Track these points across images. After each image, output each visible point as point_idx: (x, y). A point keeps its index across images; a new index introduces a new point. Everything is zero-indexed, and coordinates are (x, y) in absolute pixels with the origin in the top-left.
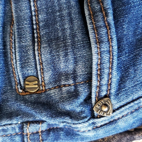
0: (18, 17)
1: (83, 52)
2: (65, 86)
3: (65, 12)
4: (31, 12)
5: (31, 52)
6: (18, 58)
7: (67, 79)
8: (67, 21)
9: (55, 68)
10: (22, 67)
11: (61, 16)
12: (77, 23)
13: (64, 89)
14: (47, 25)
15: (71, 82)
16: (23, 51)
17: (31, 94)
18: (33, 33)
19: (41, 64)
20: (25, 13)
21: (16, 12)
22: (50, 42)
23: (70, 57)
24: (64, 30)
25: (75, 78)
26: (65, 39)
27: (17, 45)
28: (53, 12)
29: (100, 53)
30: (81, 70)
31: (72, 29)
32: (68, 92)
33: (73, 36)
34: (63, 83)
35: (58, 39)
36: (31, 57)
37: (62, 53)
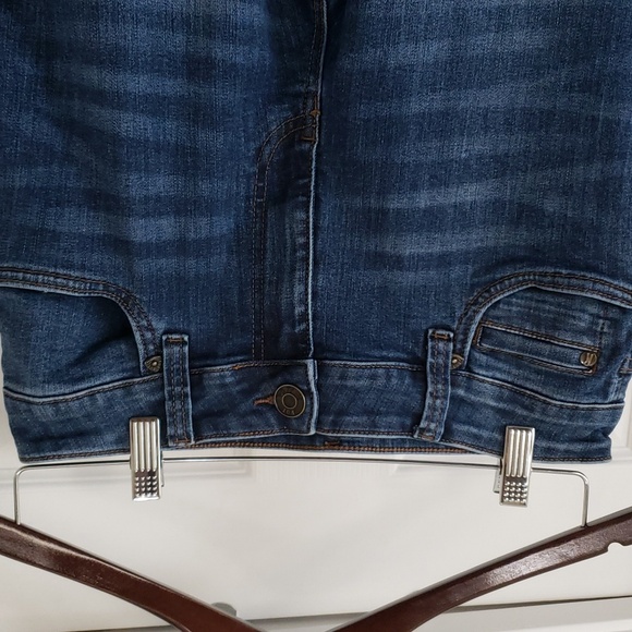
0: (519, 349)
1: (578, 301)
2: (602, 328)
3: (534, 304)
4: (519, 335)
5: (558, 349)
6: (558, 363)
7: (597, 324)
8: (540, 305)
9: (583, 332)
10: (569, 363)
11: (536, 309)
12: (549, 298)
13: (605, 330)
14: (538, 326)
15: (601, 321)
16: (553, 356)
17: (598, 363)
18: (540, 341)
19: (573, 343)
20: (518, 341)
21: (513, 349)
22: (556, 328)
23: (577, 314)
24: (549, 312)
25: (599, 317)
26: (558, 313)
27: (546, 360)
28: (529, 315)
29: (593, 290)
30: (593, 309)
31: (551, 304)
32: (609, 327)
33: (559, 305)
34: (599, 329)
35: (555, 319)
36: (563, 350)
37: (572, 321)
